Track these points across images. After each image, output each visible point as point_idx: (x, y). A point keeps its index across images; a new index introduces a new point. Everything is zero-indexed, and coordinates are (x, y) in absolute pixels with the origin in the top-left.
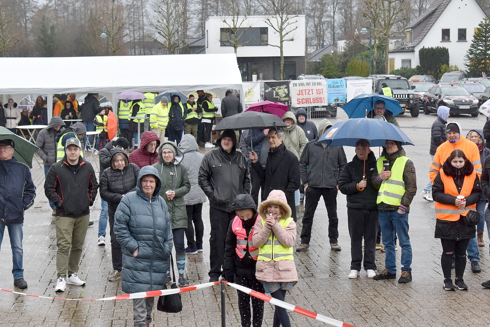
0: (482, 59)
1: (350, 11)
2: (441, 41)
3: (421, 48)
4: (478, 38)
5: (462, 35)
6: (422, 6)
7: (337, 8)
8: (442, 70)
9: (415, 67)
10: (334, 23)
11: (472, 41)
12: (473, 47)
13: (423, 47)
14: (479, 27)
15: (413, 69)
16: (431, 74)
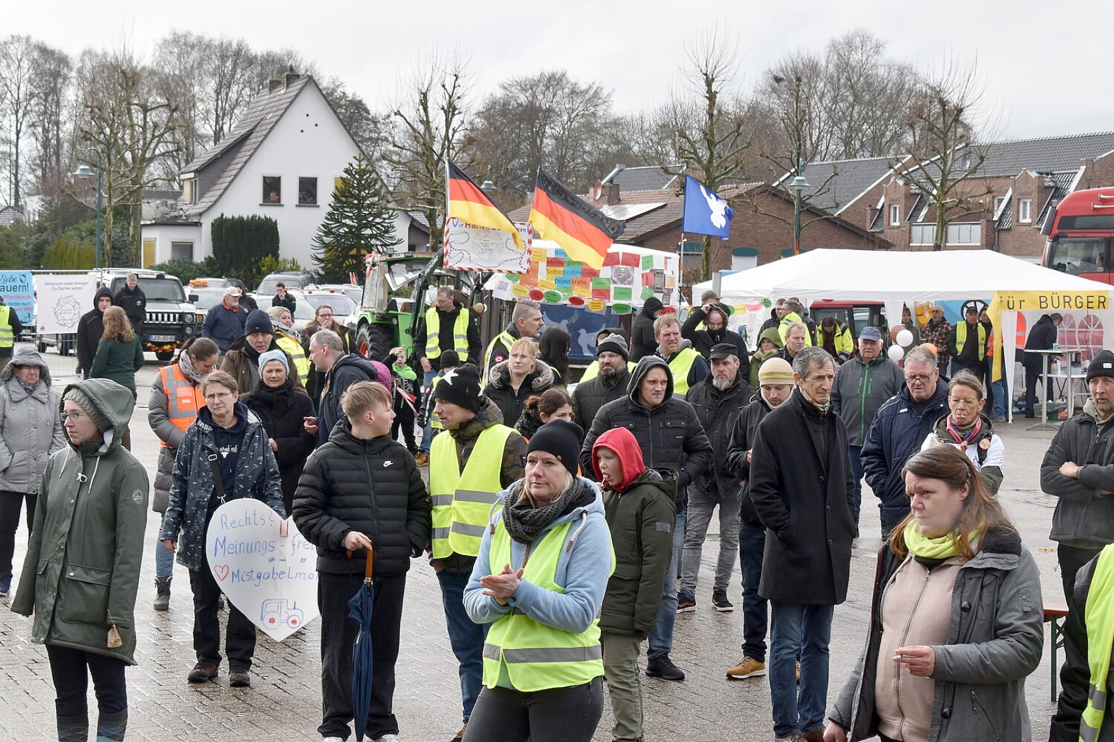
0: (351, 247)
1: (55, 132)
2: (261, 203)
3: (216, 218)
4: (344, 199)
5: (308, 190)
6: (221, 129)
7: (24, 124)
8: (263, 269)
9: (203, 260)
10: (17, 158)
11: (330, 205)
12: (331, 220)
13: (220, 216)
14: (345, 175)
15: (197, 265)
16: (238, 277)
